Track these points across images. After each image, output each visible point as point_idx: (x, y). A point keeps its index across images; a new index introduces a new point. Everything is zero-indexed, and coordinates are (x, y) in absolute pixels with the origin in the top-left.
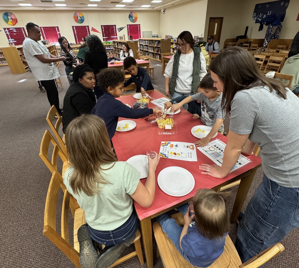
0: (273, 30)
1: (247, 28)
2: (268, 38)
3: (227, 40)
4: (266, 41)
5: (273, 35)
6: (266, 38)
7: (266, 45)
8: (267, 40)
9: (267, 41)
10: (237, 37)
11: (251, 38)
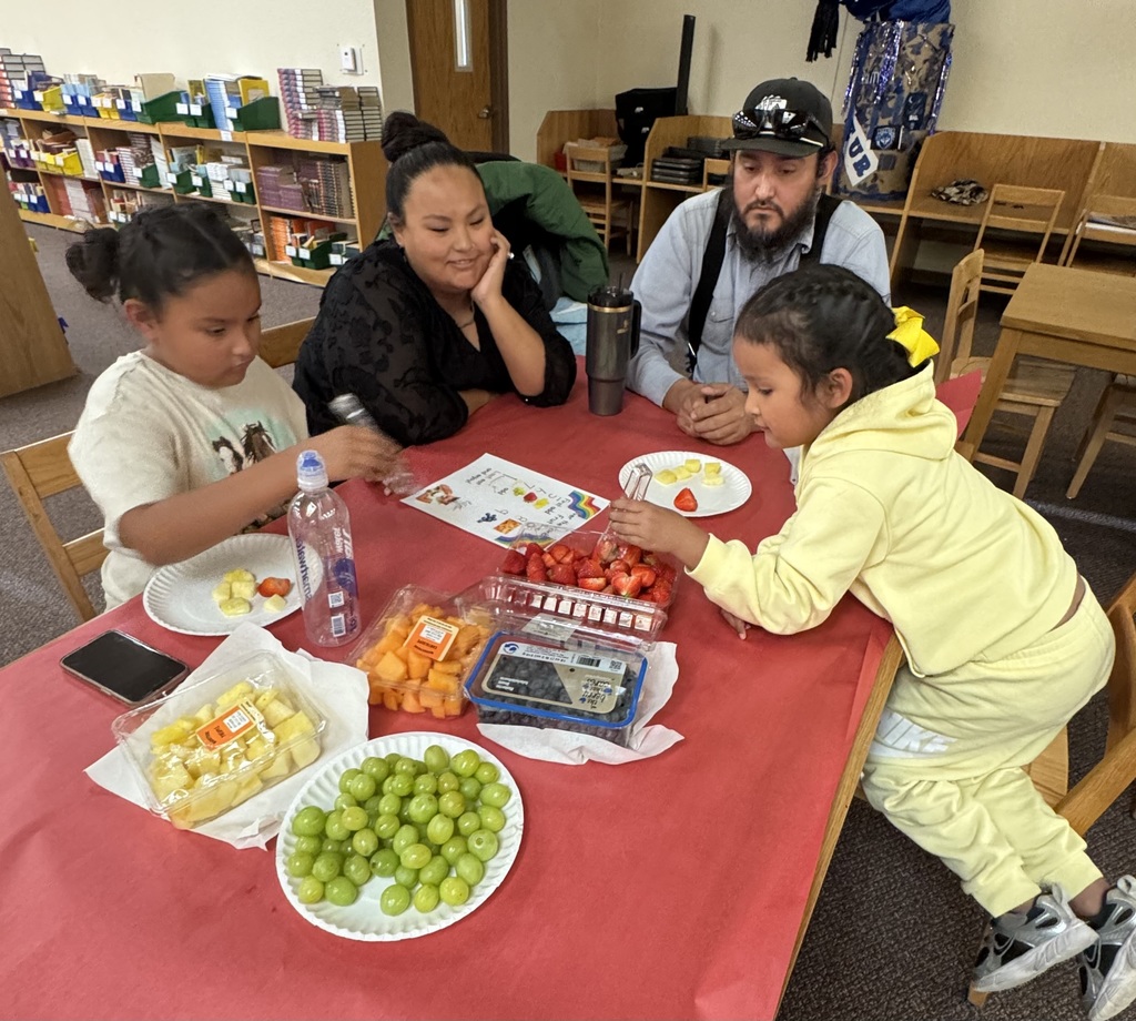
0: (912, 57)
1: (689, 24)
2: (882, 122)
3: (551, 115)
4: (866, 144)
5: (915, 96)
6: (862, 121)
7: (867, 173)
8: (873, 136)
9: (874, 147)
10: (620, 98)
11: (716, 113)
